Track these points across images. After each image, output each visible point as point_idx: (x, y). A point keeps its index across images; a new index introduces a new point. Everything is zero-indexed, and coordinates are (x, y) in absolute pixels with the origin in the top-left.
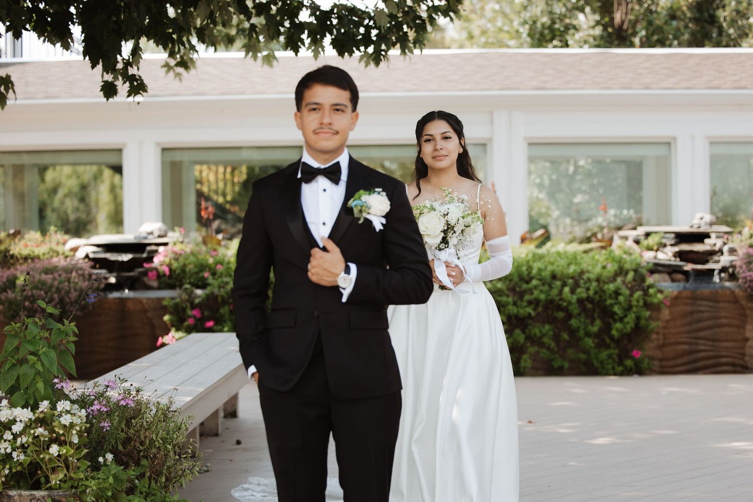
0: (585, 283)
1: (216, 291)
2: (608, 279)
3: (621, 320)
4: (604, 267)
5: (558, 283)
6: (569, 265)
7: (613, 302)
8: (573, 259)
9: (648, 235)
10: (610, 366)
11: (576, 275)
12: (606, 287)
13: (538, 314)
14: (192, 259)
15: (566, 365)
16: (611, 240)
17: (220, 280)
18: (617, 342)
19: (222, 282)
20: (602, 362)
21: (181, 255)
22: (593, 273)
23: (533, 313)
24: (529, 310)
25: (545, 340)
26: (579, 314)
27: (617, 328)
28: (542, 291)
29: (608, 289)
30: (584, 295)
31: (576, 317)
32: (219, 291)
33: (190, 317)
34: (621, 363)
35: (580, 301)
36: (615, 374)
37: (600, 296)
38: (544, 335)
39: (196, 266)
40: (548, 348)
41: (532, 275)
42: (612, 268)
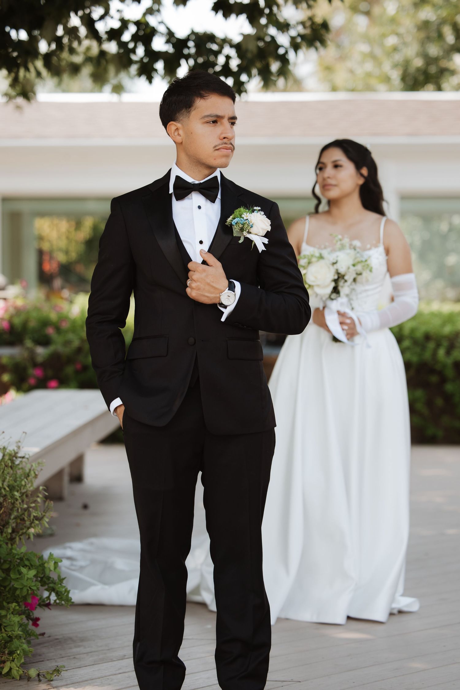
1: (60, 349)
17: (65, 337)
32: (64, 349)
33: (31, 377)
39: (38, 322)
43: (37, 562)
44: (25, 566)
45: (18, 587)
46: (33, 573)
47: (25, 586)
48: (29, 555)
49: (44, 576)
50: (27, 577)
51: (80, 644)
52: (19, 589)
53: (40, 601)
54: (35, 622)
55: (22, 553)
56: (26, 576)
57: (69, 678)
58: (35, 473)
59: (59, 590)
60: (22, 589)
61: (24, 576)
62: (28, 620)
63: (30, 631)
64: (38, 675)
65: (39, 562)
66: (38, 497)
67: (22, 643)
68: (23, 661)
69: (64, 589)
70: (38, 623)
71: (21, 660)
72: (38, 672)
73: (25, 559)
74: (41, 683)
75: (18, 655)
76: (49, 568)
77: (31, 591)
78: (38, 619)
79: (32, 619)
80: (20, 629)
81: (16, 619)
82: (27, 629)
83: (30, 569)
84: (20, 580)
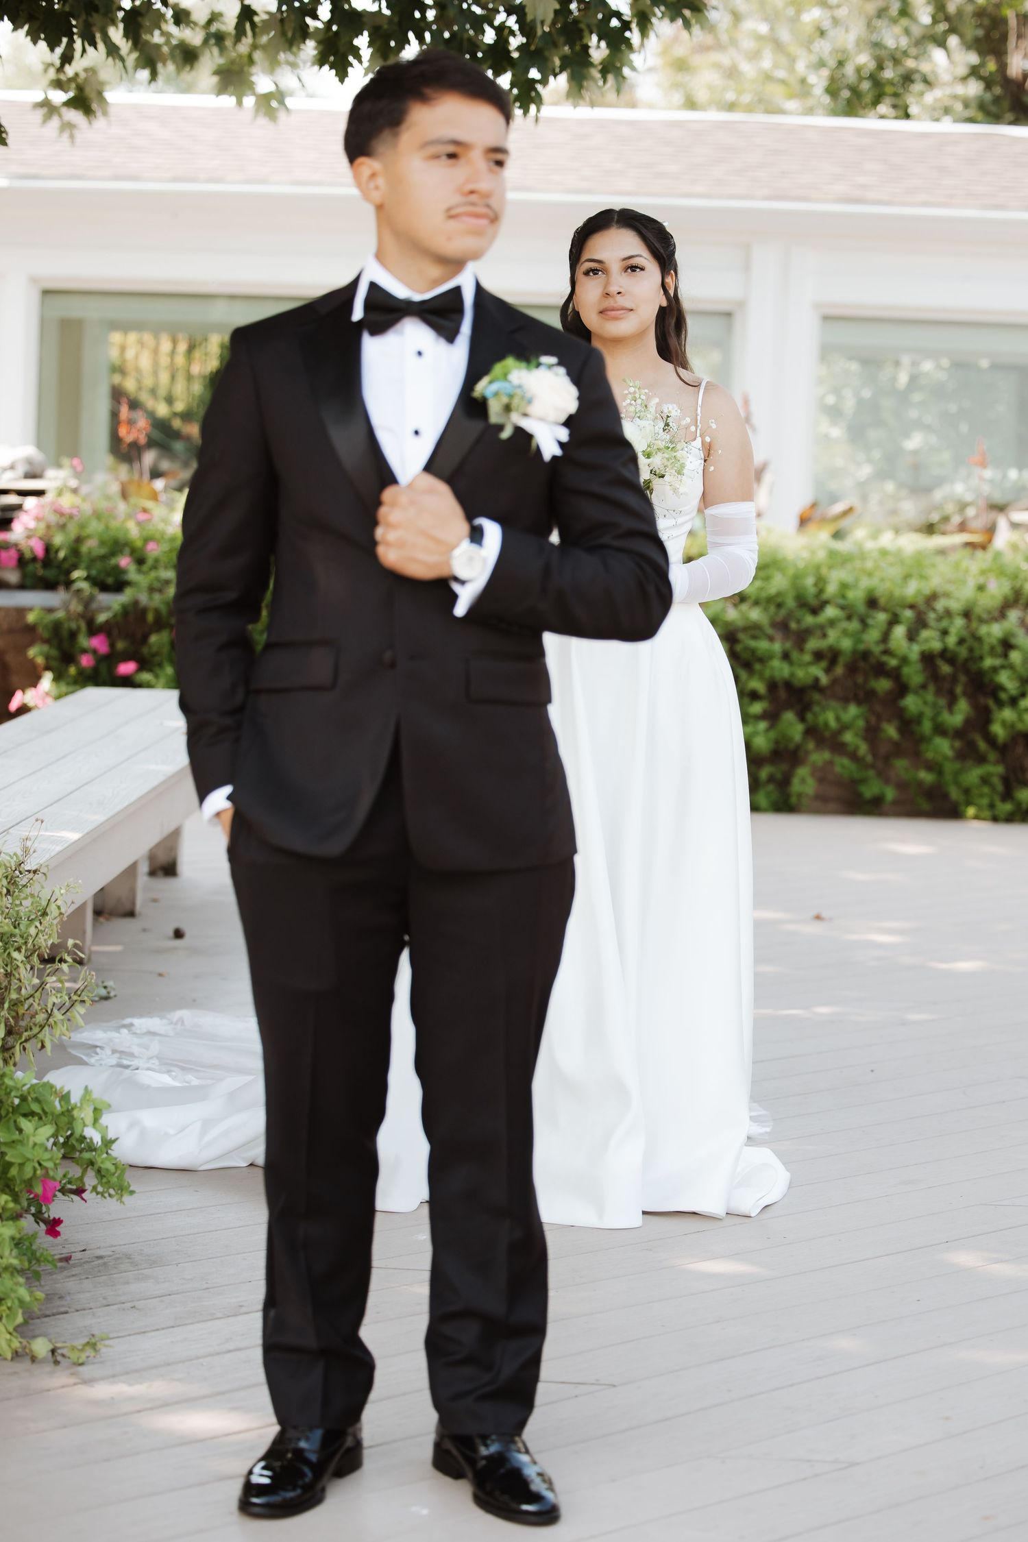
0: (940, 619)
1: (144, 599)
2: (989, 612)
3: (1013, 702)
4: (981, 588)
5: (882, 617)
6: (907, 577)
7: (997, 662)
8: (916, 566)
10: (985, 801)
11: (920, 601)
12: (983, 630)
13: (835, 682)
14: (95, 527)
15: (890, 794)
16: (991, 530)
17: (153, 574)
18: (1003, 750)
19: (158, 579)
20: (967, 791)
21: (71, 517)
22: (958, 600)
23: (824, 680)
24: (817, 671)
25: (848, 737)
26: (924, 686)
27: (1003, 721)
28: (845, 633)
29: (989, 634)
30: (936, 645)
31: (916, 693)
32: (151, 599)
33: (84, 651)
34: (1007, 795)
35: (928, 659)
36: (995, 819)
37: (971, 650)
38: (844, 727)
39: (102, 543)
40: (854, 756)
41: (826, 596)
42: (997, 590)
43: (56, 1106)
44: (29, 1115)
45: (13, 1160)
46: (48, 1130)
47: (28, 1160)
48: (41, 1089)
49: (72, 1135)
50: (34, 1141)
51: (148, 1272)
52: (16, 1165)
53: (65, 1182)
54: (53, 1227)
55: (25, 1085)
56: (32, 1140)
57: (120, 1359)
58: (59, 907)
59: (102, 1166)
60: (21, 1165)
61: (28, 1138)
62: (38, 1223)
63: (38, 1254)
64: (53, 1351)
65: (61, 1106)
66: (64, 960)
67: (17, 1284)
68: (20, 1319)
69: (113, 1164)
70: (58, 1229)
71: (15, 1319)
72: (51, 1347)
73: (32, 1099)
74: (59, 1368)
75: (9, 1308)
76: (82, 1119)
77: (41, 1169)
78: (58, 1222)
79: (45, 1222)
80: (13, 1253)
81: (7, 1230)
82: (34, 1247)
83: (41, 1123)
84: (19, 1147)
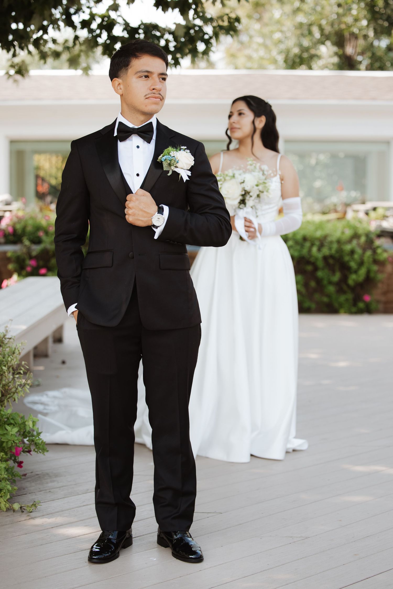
0: (329, 244)
1: (48, 246)
2: (346, 241)
3: (356, 272)
4: (343, 233)
5: (308, 244)
6: (317, 230)
7: (350, 258)
8: (320, 226)
9: (375, 209)
10: (347, 307)
11: (322, 238)
12: (344, 247)
14: (31, 222)
15: (313, 306)
16: (345, 213)
17: (51, 239)
18: (352, 289)
20: (340, 304)
21: (22, 219)
22: (335, 237)
26: (324, 268)
27: (353, 279)
28: (296, 250)
29: (346, 248)
30: (328, 253)
31: (321, 270)
32: (51, 247)
33: (28, 266)
34: (355, 305)
35: (325, 258)
36: (351, 313)
37: (340, 255)
39: (34, 227)
40: (301, 294)
42: (348, 233)
43: (19, 421)
44: (10, 424)
45: (4, 440)
46: (15, 430)
47: (10, 440)
48: (14, 415)
49: (25, 431)
51: (55, 479)
52: (5, 442)
53: (24, 448)
54: (20, 464)
55: (8, 414)
56: (11, 433)
57: (45, 510)
58: (19, 351)
59: (37, 442)
60: (7, 442)
61: (9, 432)
62: (14, 463)
63: (14, 474)
64: (21, 508)
65: (21, 421)
66: (21, 369)
67: (7, 484)
68: (8, 497)
69: (41, 441)
70: (22, 465)
71: (7, 497)
72: (20, 506)
73: (11, 418)
74: (24, 513)
75: (4, 493)
76: (29, 425)
77: (14, 443)
78: (22, 462)
79: (17, 462)
80: (5, 473)
81: (3, 465)
82: (13, 471)
83: (14, 427)
84: (6, 436)
